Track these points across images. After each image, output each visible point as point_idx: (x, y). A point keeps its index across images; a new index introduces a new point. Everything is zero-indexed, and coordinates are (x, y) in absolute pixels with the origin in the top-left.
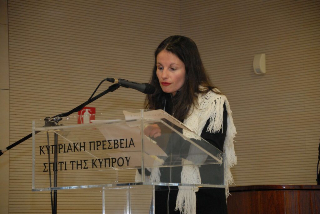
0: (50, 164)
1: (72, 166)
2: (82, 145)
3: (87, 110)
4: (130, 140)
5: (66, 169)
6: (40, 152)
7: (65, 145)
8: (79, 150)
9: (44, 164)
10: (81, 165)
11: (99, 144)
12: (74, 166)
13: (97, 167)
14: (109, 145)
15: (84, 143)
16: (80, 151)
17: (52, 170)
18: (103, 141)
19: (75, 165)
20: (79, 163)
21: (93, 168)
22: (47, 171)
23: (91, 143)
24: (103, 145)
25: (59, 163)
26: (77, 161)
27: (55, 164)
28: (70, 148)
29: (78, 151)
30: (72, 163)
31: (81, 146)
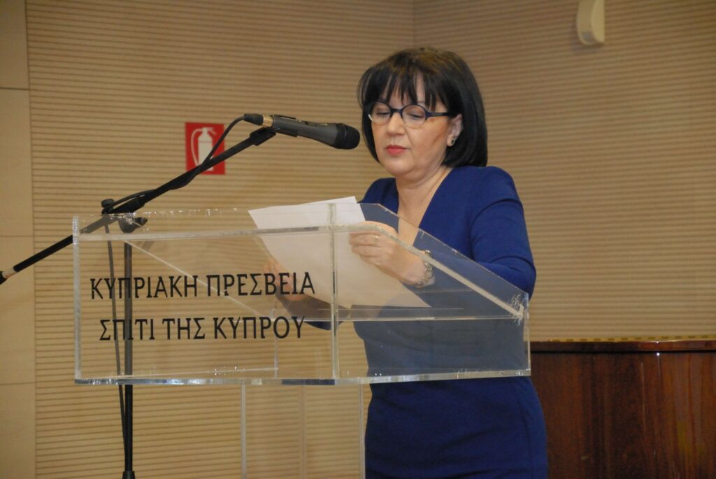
0: (115, 321)
1: (166, 331)
2: (191, 282)
3: (205, 130)
4: (304, 275)
5: (152, 338)
6: (91, 293)
7: (149, 278)
8: (183, 295)
9: (102, 322)
10: (188, 328)
11: (229, 280)
12: (171, 330)
13: (225, 337)
14: (254, 284)
15: (195, 277)
16: (186, 295)
17: (120, 338)
18: (239, 276)
19: (174, 328)
20: (184, 324)
21: (216, 337)
22: (108, 339)
23: (212, 279)
24: (240, 285)
25: (137, 321)
26: (179, 320)
27: (127, 323)
28: (161, 287)
29: (181, 296)
30: (166, 323)
31: (188, 283)
